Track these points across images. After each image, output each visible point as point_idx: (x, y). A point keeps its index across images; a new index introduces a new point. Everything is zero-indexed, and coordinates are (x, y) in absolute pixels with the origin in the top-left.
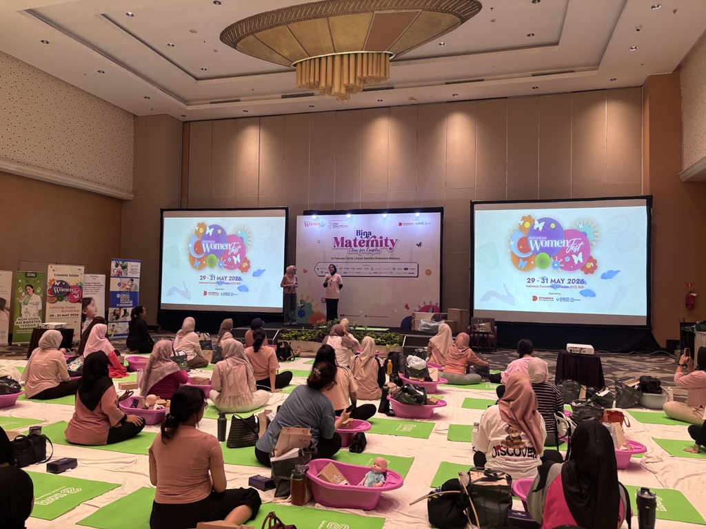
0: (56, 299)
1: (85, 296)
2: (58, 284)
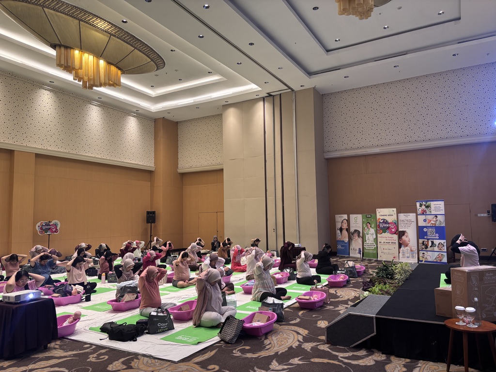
0: (381, 231)
1: (400, 230)
2: (382, 221)
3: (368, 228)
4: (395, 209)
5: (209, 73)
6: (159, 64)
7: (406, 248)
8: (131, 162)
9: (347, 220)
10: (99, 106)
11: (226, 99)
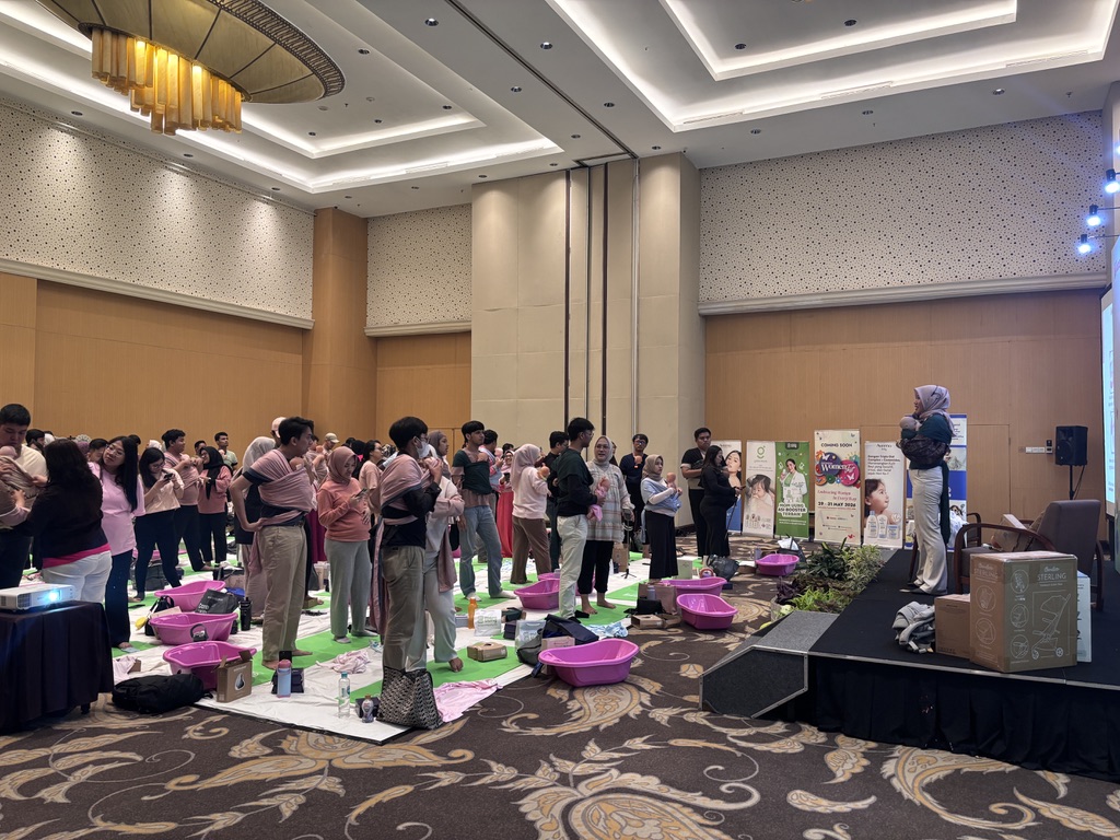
0: (824, 480)
1: (867, 477)
2: (826, 458)
3: (789, 471)
4: (857, 433)
5: (445, 107)
6: (330, 82)
7: (880, 516)
8: (259, 307)
9: (740, 454)
10: (186, 174)
11: (482, 170)
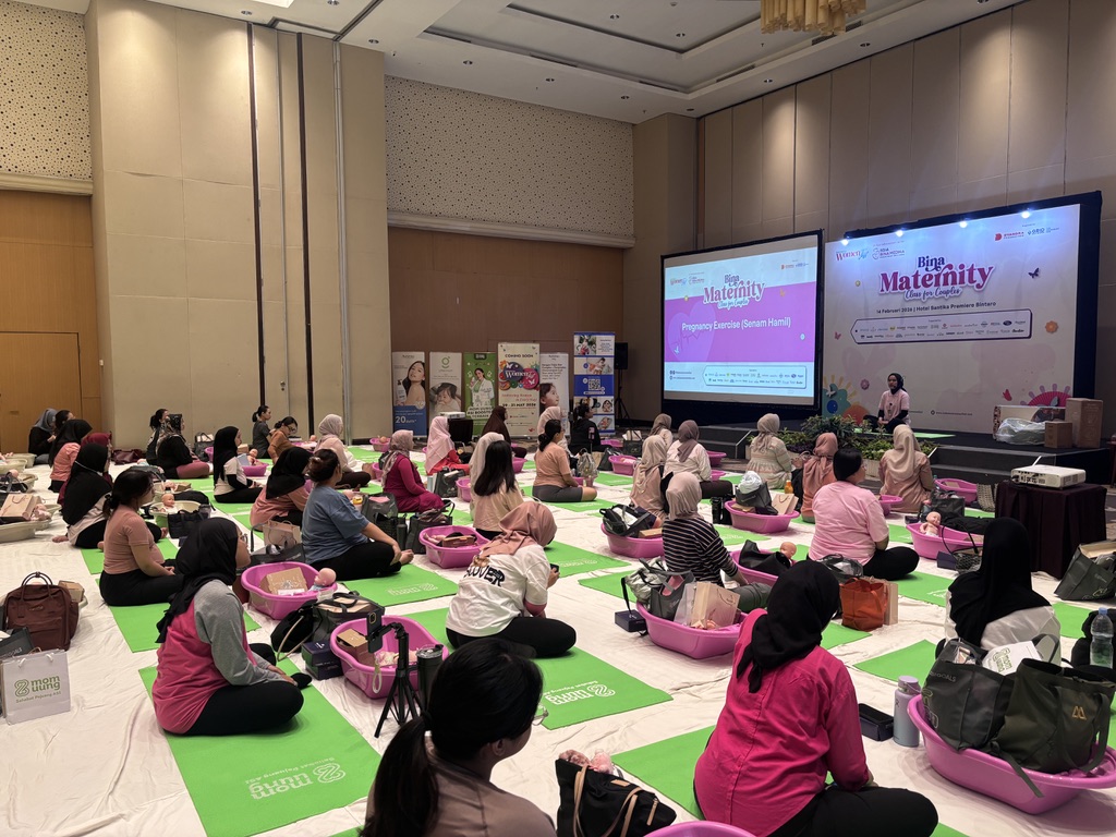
0: (508, 385)
1: (542, 381)
2: (510, 367)
3: (477, 378)
